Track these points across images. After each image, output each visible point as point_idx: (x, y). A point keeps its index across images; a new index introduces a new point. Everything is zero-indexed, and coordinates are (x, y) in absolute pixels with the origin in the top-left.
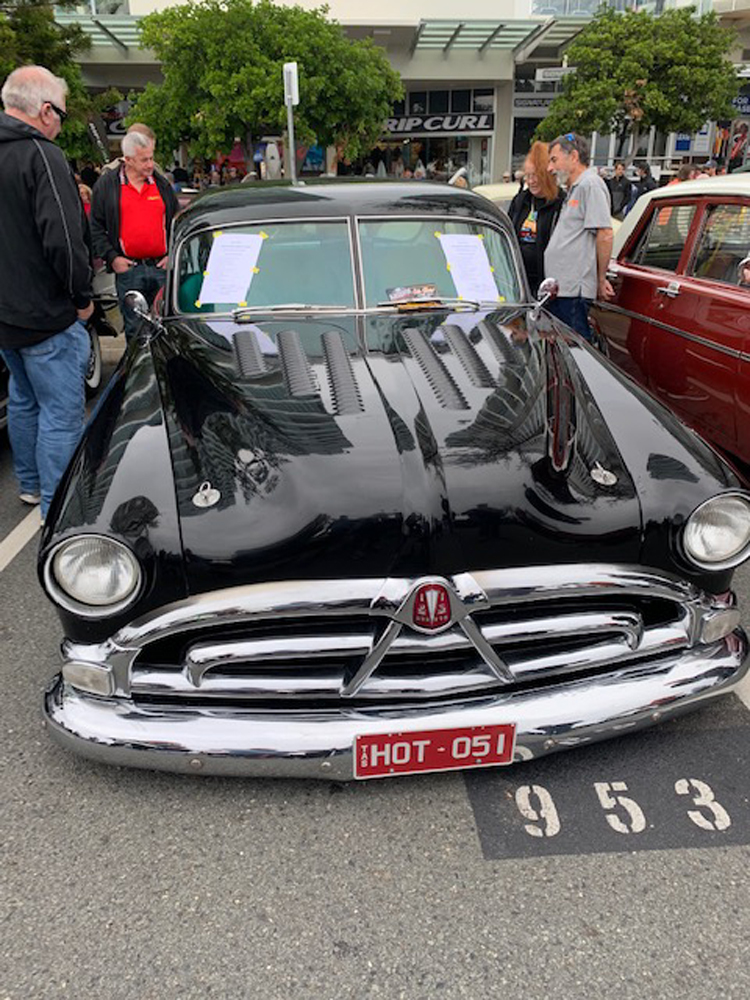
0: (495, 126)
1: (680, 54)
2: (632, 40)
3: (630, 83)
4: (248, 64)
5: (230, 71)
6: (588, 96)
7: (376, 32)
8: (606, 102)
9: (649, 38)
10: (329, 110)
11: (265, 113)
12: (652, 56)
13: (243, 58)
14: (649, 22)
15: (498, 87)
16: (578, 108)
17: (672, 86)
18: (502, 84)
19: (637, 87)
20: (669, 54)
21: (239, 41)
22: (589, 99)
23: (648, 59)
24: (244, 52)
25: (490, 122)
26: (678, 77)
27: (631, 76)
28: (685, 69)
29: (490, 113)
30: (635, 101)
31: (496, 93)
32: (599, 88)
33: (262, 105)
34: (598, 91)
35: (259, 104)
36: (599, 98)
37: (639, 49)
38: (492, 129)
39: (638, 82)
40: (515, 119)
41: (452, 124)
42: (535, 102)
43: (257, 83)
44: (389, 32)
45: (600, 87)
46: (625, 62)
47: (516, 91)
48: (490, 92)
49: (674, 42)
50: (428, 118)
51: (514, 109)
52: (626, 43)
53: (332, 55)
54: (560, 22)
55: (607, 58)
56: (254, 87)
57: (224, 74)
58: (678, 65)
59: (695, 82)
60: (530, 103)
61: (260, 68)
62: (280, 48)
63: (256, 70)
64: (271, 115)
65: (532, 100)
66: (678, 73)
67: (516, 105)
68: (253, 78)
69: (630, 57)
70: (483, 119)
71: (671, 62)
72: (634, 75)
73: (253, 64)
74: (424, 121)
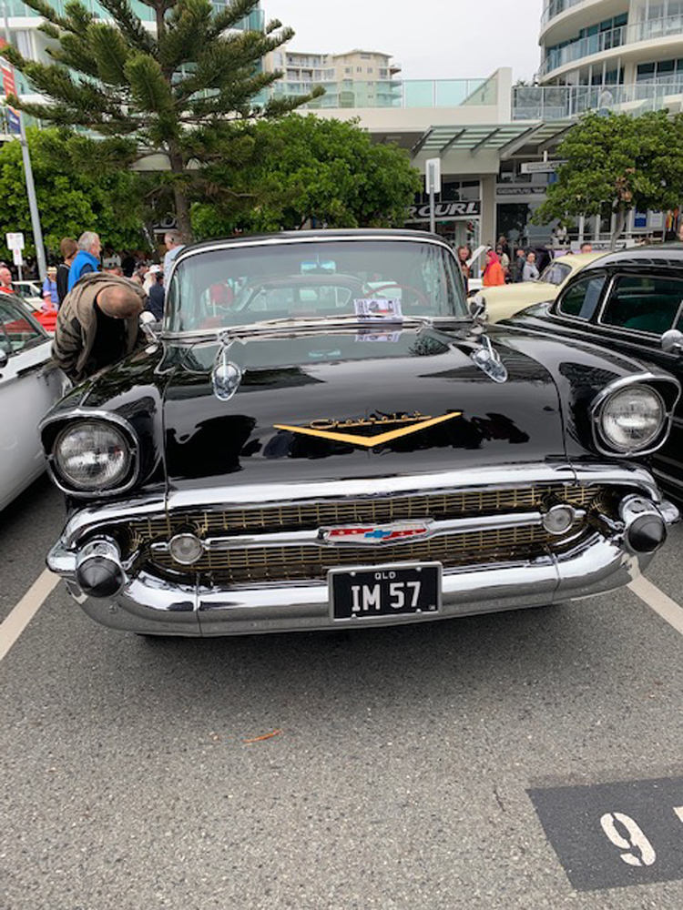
0: (481, 212)
1: (662, 147)
2: (617, 137)
3: (620, 172)
4: (303, 166)
5: (287, 173)
6: (584, 183)
7: (388, 138)
8: (601, 187)
9: (633, 135)
10: (365, 200)
11: (317, 205)
12: (639, 149)
13: (299, 161)
14: (631, 122)
15: (483, 179)
16: (576, 193)
17: (656, 173)
18: (486, 177)
19: (626, 175)
20: (653, 148)
21: (295, 147)
22: (586, 185)
23: (636, 152)
24: (300, 156)
25: (477, 207)
26: (662, 166)
27: (620, 165)
28: (667, 159)
29: (476, 200)
30: (624, 186)
31: (481, 184)
32: (595, 177)
33: (314, 198)
34: (593, 178)
35: (312, 197)
36: (595, 184)
37: (626, 144)
38: (478, 214)
39: (627, 170)
40: (498, 205)
41: (442, 210)
42: (515, 191)
43: (311, 181)
44: (399, 137)
45: (596, 175)
46: (615, 154)
47: (498, 182)
48: (476, 184)
49: (656, 137)
50: (422, 206)
51: (496, 197)
52: (612, 139)
53: (369, 156)
54: (548, 125)
55: (598, 152)
56: (309, 184)
57: (283, 174)
58: (661, 156)
59: (676, 170)
60: (511, 191)
61: (312, 168)
62: (326, 152)
63: (309, 170)
64: (322, 207)
65: (511, 189)
66: (662, 162)
67: (498, 194)
68: (308, 176)
69: (617, 151)
70: (471, 206)
71: (654, 154)
72: (623, 165)
73: (307, 165)
74: (418, 210)
